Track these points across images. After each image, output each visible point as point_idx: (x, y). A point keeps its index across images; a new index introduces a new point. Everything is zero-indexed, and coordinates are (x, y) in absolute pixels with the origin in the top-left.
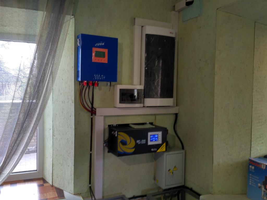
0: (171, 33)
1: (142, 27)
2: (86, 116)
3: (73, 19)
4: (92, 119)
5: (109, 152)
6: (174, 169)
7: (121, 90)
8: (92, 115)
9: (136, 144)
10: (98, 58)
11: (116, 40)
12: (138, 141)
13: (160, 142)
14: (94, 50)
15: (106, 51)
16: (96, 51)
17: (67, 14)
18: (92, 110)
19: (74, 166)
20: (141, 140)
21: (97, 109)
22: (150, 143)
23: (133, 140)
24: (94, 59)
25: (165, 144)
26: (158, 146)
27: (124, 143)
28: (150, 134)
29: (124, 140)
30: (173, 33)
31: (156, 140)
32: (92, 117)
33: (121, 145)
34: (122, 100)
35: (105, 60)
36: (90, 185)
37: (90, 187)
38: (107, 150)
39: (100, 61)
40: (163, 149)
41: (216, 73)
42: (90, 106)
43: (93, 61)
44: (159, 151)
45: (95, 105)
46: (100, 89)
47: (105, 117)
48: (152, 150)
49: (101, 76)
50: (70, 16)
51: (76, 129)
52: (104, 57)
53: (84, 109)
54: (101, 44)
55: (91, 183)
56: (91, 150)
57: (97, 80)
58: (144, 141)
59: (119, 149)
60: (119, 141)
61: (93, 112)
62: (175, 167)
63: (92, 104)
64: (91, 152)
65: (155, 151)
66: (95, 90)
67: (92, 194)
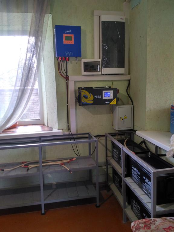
0: (121, 19)
1: (100, 16)
2: (63, 81)
3: (51, 16)
4: (67, 83)
5: (79, 105)
6: (125, 118)
7: (84, 62)
8: (67, 80)
9: (94, 98)
10: (67, 41)
11: (79, 27)
12: (96, 97)
13: (112, 97)
14: (64, 35)
15: (73, 36)
16: (65, 36)
17: (46, 13)
18: (67, 77)
19: (57, 112)
20: (98, 96)
21: (69, 77)
22: (104, 98)
23: (91, 95)
24: (65, 42)
25: (115, 99)
26: (110, 100)
27: (86, 97)
28: (104, 92)
29: (86, 95)
30: (123, 19)
31: (109, 96)
32: (67, 82)
33: (84, 98)
34: (86, 70)
35: (72, 42)
36: (68, 125)
37: (68, 126)
38: (78, 104)
39: (69, 43)
40: (114, 102)
41: (148, 45)
42: (65, 74)
43: (64, 43)
44: (111, 103)
45: (68, 74)
46: (71, 63)
47: (75, 82)
48: (106, 102)
49: (70, 53)
50: (48, 14)
51: (57, 89)
52: (72, 40)
53: (62, 77)
54: (69, 31)
55: (69, 124)
56: (68, 103)
57: (67, 56)
58: (100, 97)
59: (82, 101)
60: (82, 95)
61: (67, 78)
62: (125, 116)
63: (67, 73)
64: (68, 104)
65: (109, 104)
66: (68, 64)
67: (69, 131)
